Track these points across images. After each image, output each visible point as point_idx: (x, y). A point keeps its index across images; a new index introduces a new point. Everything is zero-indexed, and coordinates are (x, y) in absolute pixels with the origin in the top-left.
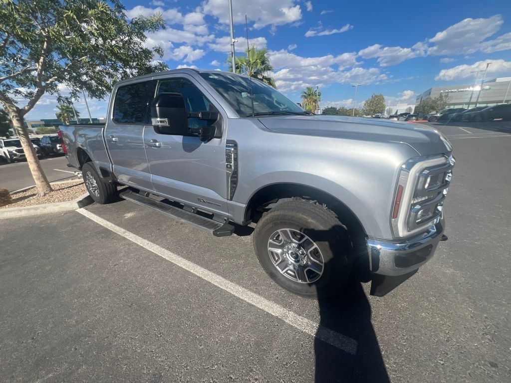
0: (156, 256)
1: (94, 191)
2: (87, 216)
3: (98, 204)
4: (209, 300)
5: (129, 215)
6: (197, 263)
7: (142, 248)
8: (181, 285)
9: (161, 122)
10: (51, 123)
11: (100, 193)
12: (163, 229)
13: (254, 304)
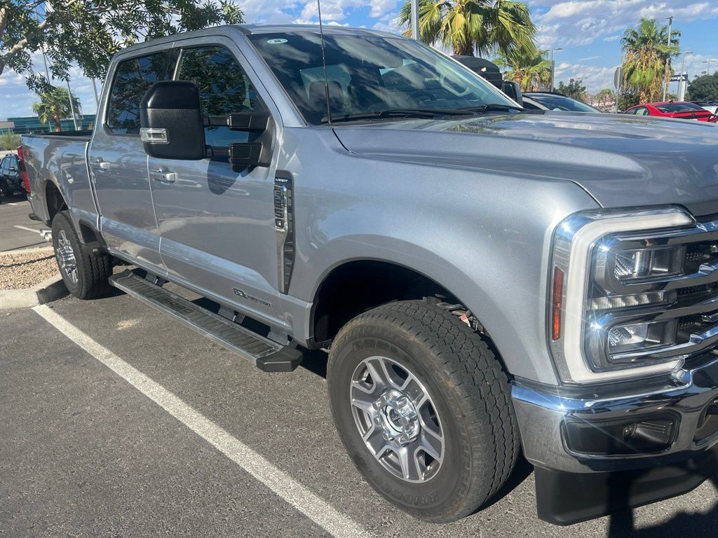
0: (154, 404)
1: (70, 272)
2: (49, 321)
3: (75, 298)
4: (224, 495)
5: (125, 324)
6: (226, 428)
7: (132, 388)
8: (182, 463)
9: (155, 135)
10: (28, 126)
11: (79, 276)
12: (183, 356)
13: (308, 514)
